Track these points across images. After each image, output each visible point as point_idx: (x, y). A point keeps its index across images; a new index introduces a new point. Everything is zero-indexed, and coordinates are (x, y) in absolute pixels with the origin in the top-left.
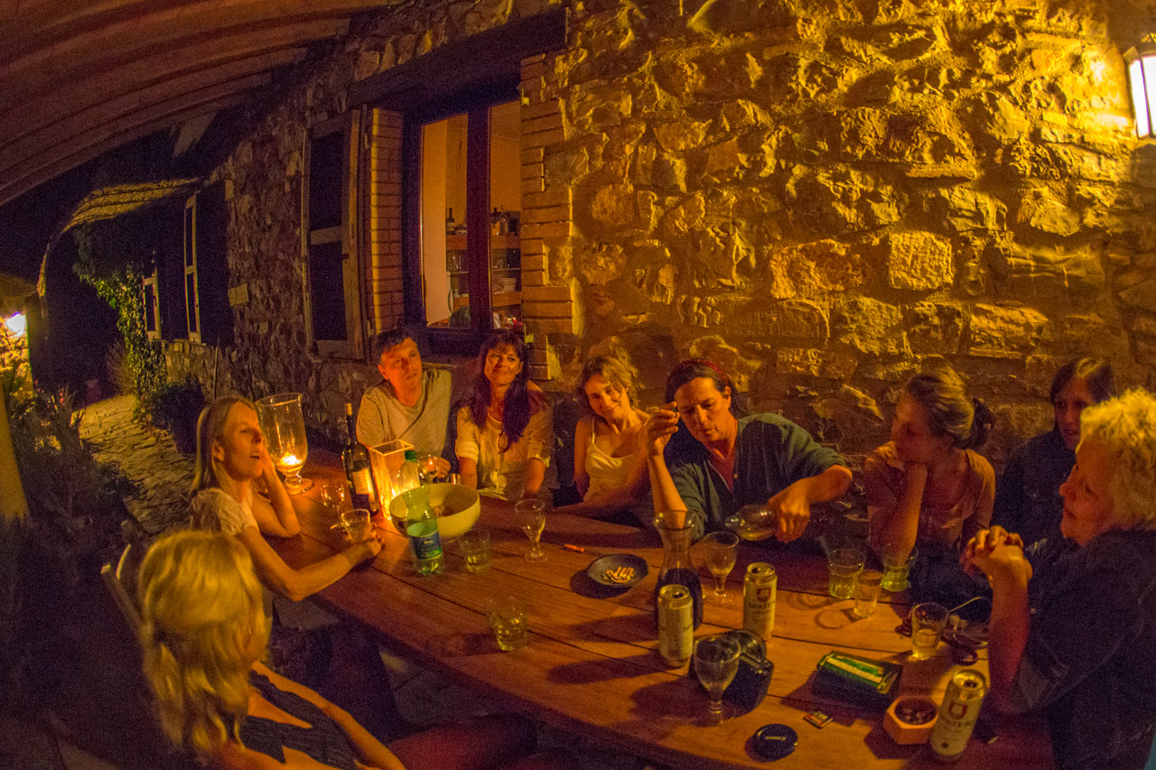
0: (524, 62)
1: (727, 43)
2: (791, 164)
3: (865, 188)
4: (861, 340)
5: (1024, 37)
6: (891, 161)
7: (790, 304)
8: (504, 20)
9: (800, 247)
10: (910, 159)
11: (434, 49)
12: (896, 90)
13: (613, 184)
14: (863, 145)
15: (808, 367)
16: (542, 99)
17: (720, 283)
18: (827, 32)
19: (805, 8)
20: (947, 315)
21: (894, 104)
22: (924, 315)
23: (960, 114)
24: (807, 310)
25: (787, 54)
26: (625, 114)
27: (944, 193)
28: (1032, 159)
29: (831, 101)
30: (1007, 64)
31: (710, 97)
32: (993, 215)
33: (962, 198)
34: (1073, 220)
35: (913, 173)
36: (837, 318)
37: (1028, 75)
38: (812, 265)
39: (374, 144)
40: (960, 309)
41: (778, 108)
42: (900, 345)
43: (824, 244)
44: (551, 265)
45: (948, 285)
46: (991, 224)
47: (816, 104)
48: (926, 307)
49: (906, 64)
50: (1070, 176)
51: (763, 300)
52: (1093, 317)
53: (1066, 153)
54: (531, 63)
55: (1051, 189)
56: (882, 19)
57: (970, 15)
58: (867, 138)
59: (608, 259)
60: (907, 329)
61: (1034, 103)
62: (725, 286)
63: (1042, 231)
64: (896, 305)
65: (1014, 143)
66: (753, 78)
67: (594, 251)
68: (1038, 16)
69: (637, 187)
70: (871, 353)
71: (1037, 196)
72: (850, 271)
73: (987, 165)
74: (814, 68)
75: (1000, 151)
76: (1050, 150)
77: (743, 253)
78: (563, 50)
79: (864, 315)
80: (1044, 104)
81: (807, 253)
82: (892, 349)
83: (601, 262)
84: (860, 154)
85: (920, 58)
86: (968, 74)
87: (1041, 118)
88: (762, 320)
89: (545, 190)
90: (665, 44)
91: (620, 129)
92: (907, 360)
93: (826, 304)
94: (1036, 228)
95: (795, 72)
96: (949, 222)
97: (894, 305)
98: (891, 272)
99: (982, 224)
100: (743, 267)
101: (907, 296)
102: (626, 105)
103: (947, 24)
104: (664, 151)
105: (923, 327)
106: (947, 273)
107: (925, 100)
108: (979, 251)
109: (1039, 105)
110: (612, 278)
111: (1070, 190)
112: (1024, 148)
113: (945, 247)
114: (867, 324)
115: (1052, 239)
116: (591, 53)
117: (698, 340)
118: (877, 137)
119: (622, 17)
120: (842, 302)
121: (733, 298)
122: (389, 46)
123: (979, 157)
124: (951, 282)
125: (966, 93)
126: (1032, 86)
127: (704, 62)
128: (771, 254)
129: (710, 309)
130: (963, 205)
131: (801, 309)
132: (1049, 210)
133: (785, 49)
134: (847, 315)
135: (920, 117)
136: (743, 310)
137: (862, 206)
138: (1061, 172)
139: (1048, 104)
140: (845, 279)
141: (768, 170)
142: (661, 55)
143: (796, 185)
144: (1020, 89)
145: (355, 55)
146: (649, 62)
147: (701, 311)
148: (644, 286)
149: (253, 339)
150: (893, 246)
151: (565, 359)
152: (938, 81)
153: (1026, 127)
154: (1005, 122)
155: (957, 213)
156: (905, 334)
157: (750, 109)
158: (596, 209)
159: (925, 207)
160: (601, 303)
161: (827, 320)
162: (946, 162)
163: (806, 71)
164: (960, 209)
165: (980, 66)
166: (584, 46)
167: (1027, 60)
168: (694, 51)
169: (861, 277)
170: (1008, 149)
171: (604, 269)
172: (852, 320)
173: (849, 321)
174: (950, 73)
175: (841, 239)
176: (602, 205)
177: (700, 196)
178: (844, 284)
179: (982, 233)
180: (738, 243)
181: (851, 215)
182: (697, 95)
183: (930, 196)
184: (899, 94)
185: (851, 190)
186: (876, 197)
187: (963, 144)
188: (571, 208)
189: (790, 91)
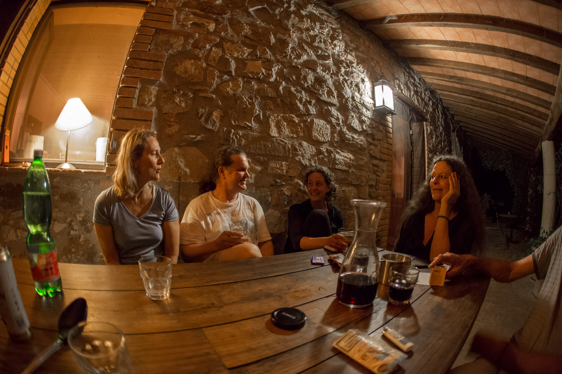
3: (307, 99)
4: (303, 159)
6: (315, 91)
7: (276, 140)
9: (281, 115)
14: (308, 83)
15: (282, 170)
17: (246, 124)
20: (329, 152)
22: (323, 151)
23: (334, 84)
24: (284, 144)
27: (330, 108)
28: (352, 105)
32: (341, 120)
33: (334, 111)
35: (321, 98)
36: (294, 149)
37: (352, 79)
38: (286, 124)
40: (333, 151)
42: (315, 162)
43: (292, 116)
46: (341, 123)
48: (323, 149)
50: (360, 113)
51: (265, 135)
53: (359, 106)
55: (355, 115)
58: (309, 81)
60: (317, 156)
62: (248, 126)
65: (348, 98)
70: (306, 165)
71: (353, 117)
72: (299, 130)
75: (344, 100)
76: (356, 103)
77: (258, 112)
79: (304, 149)
81: (284, 119)
84: (306, 86)
88: (264, 146)
93: (290, 142)
96: (330, 118)
97: (314, 146)
98: (313, 133)
99: (339, 122)
100: (256, 120)
101: (317, 143)
105: (322, 156)
106: (329, 136)
107: (326, 75)
108: (338, 131)
109: (354, 89)
112: (350, 101)
113: (329, 127)
114: (305, 152)
118: (312, 82)
120: (296, 142)
121: (251, 133)
123: (339, 100)
124: (330, 140)
126: (353, 83)
128: (270, 115)
129: (239, 136)
131: (281, 143)
134: (298, 148)
135: (325, 81)
136: (256, 140)
137: (305, 105)
138: (358, 111)
139: (356, 90)
140: (297, 133)
143: (283, 89)
147: (234, 137)
150: (314, 123)
154: (346, 91)
155: (332, 116)
156: (317, 158)
159: (324, 112)
161: (290, 149)
164: (334, 115)
165: (340, 71)
167: (352, 75)
169: (302, 133)
170: (346, 100)
172: (300, 150)
175: (297, 116)
178: (296, 135)
181: (301, 107)
183: (325, 108)
185: (302, 97)
186: (310, 103)
187: (335, 94)
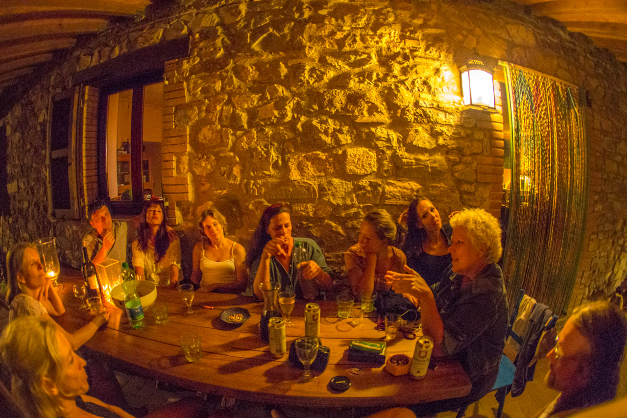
0: (166, 63)
1: (271, 57)
2: (300, 116)
3: (335, 127)
4: (334, 199)
5: (414, 59)
6: (348, 114)
7: (299, 182)
8: (158, 41)
9: (303, 155)
10: (357, 114)
11: (120, 56)
12: (352, 82)
13: (210, 125)
14: (335, 107)
15: (308, 213)
16: (175, 82)
17: (264, 173)
18: (320, 53)
19: (310, 41)
20: (374, 186)
21: (351, 88)
22: (363, 186)
23: (381, 93)
24: (307, 186)
25: (300, 63)
26: (217, 90)
27: (373, 129)
28: (415, 114)
29: (320, 86)
30: (404, 71)
31: (260, 82)
32: (395, 140)
33: (381, 132)
34: (433, 142)
35: (358, 120)
36: (321, 188)
37: (414, 76)
38: (309, 164)
39: (85, 105)
40: (380, 183)
41: (294, 89)
42: (352, 200)
43: (315, 154)
44: (178, 167)
45: (374, 172)
46: (395, 144)
47: (313, 87)
48: (364, 182)
49: (357, 70)
50: (432, 122)
51: (285, 180)
52: (443, 185)
53: (430, 112)
54: (169, 64)
55: (423, 128)
56: (347, 48)
57: (389, 48)
58: (337, 104)
59: (207, 162)
60: (355, 192)
61: (416, 89)
62: (266, 175)
63: (419, 147)
64: (350, 182)
65: (406, 107)
66: (282, 74)
67: (200, 159)
68: (420, 50)
69: (222, 126)
70: (338, 205)
71: (416, 131)
72: (328, 166)
73: (393, 117)
74: (313, 70)
75: (399, 111)
76: (423, 110)
77: (275, 158)
78: (187, 58)
79: (334, 187)
80: (421, 90)
81: (307, 158)
82: (349, 202)
83: (203, 164)
84: (333, 111)
85: (364, 67)
86: (386, 75)
87: (420, 96)
88: (285, 191)
89: (175, 128)
90: (239, 56)
91: (214, 98)
92: (356, 207)
93: (316, 182)
94: (416, 146)
95: (303, 72)
96: (375, 143)
98: (347, 167)
99: (391, 144)
100: (275, 166)
101: (356, 177)
102: (218, 86)
103: (377, 52)
104: (236, 109)
105: (363, 191)
106: (374, 166)
107: (365, 87)
108: (389, 156)
109: (419, 90)
110: (209, 172)
111: (432, 128)
112: (411, 109)
113: (373, 154)
114: (336, 191)
115: (423, 150)
116: (201, 59)
117: (253, 201)
118: (342, 103)
119: (218, 42)
120: (324, 181)
121: (270, 180)
122: (96, 53)
123: (390, 113)
124: (376, 170)
125: (385, 84)
126: (416, 82)
127: (259, 66)
128: (289, 158)
129: (259, 186)
130: (382, 135)
131: (304, 185)
132: (422, 137)
133: (299, 61)
134: (326, 187)
135: (363, 95)
136: (276, 186)
137: (334, 136)
138: (428, 120)
139: (423, 90)
140: (325, 170)
141: (288, 119)
142: (237, 61)
143: (302, 126)
144: (410, 83)
145: (78, 58)
146: (231, 65)
147: (254, 187)
148: (225, 175)
149: (20, 211)
150: (349, 154)
151: (185, 215)
152: (372, 78)
153: (413, 100)
154: (403, 98)
155: (378, 139)
156: (354, 195)
157: (280, 89)
158: (201, 137)
159: (364, 136)
160: (203, 185)
161: (316, 190)
162: (374, 115)
163: (308, 72)
164: (380, 137)
165: (392, 72)
166: (198, 56)
167: (414, 70)
168: (254, 60)
169: (333, 169)
170: (404, 110)
171: (204, 168)
172: (329, 189)
173: (327, 190)
174: (378, 75)
175: (324, 151)
176: (204, 135)
177: (254, 131)
178: (324, 173)
179: (390, 148)
180: (273, 154)
181: (328, 140)
182: (254, 81)
183: (366, 131)
184: (353, 84)
185: (328, 128)
186: (340, 131)
187: (382, 107)
188: (188, 137)
189: (301, 81)
